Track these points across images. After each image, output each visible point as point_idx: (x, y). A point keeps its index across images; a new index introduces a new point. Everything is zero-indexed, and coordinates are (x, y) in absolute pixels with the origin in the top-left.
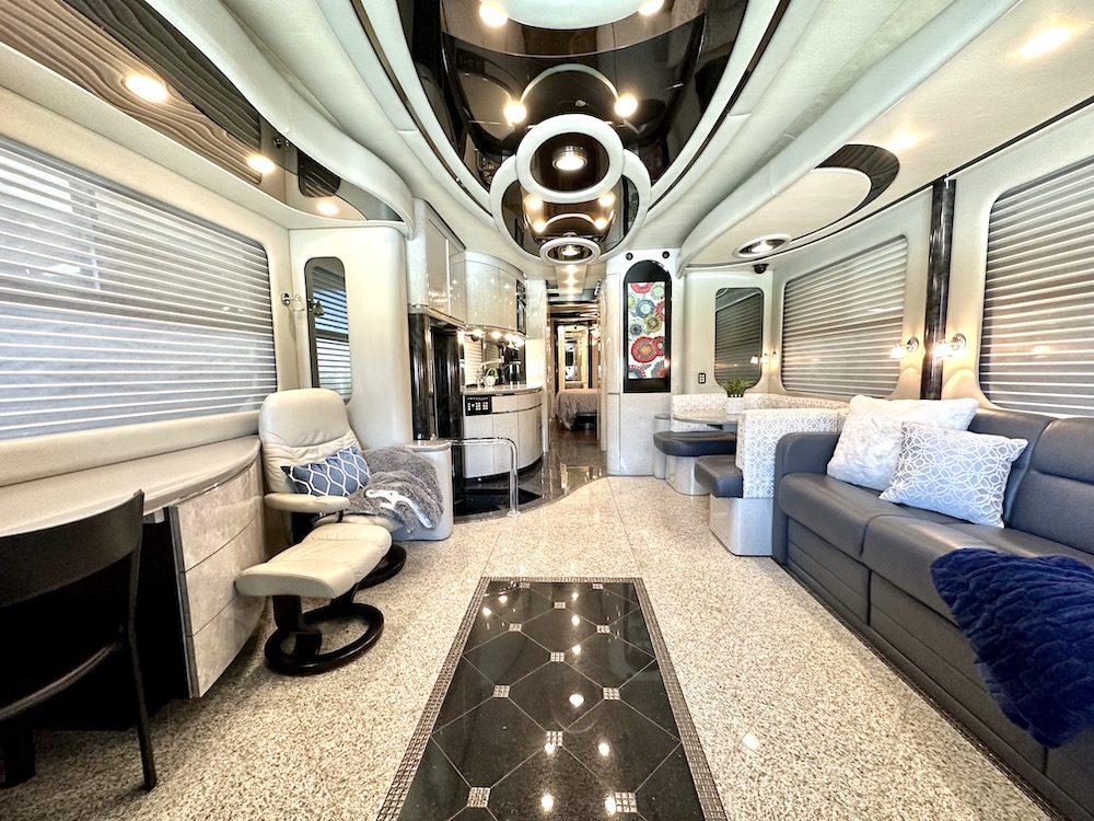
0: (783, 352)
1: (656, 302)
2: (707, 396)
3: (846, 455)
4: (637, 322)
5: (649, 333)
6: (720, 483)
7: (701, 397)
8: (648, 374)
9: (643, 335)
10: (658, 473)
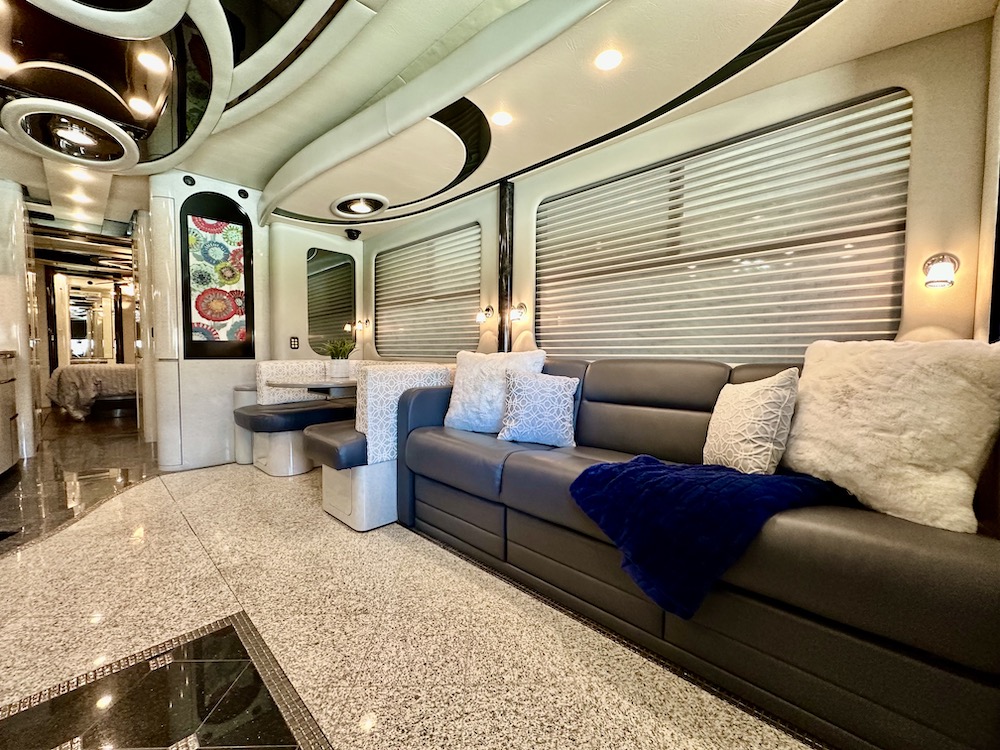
0: (376, 320)
1: (231, 249)
2: (302, 362)
3: (463, 404)
4: (204, 269)
5: (222, 284)
6: (342, 452)
7: (294, 363)
8: (223, 336)
9: (214, 286)
10: (243, 457)
